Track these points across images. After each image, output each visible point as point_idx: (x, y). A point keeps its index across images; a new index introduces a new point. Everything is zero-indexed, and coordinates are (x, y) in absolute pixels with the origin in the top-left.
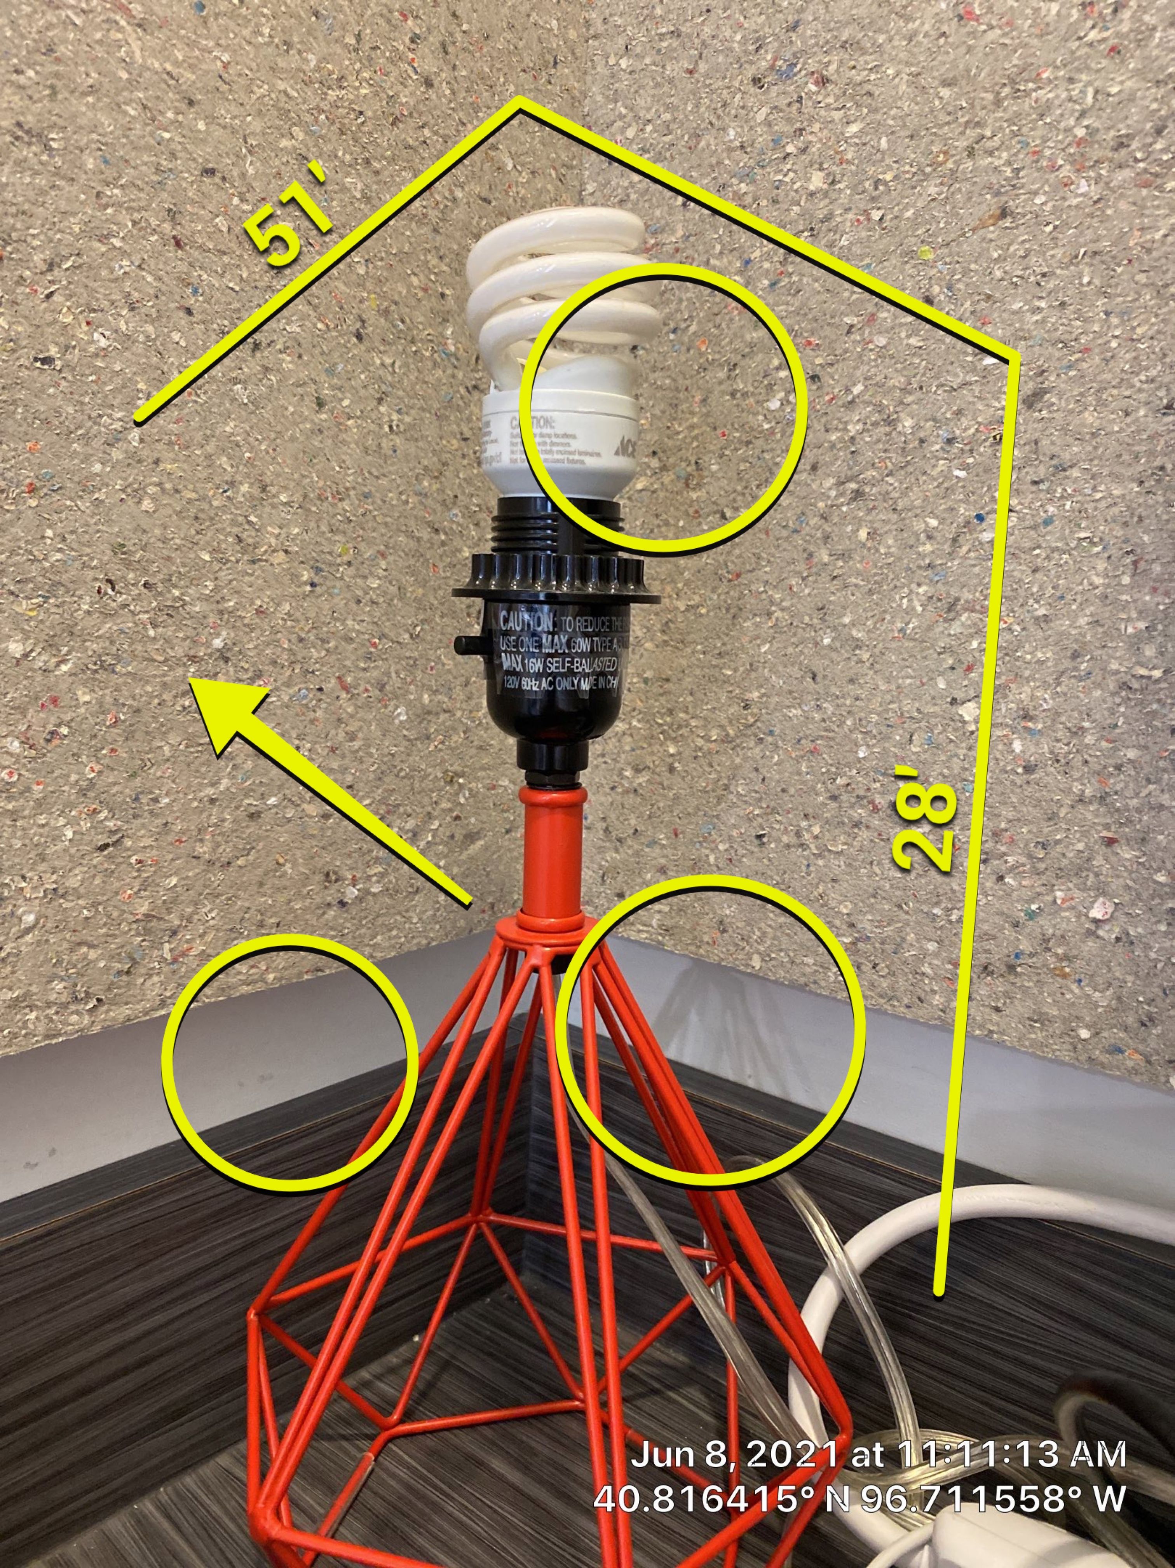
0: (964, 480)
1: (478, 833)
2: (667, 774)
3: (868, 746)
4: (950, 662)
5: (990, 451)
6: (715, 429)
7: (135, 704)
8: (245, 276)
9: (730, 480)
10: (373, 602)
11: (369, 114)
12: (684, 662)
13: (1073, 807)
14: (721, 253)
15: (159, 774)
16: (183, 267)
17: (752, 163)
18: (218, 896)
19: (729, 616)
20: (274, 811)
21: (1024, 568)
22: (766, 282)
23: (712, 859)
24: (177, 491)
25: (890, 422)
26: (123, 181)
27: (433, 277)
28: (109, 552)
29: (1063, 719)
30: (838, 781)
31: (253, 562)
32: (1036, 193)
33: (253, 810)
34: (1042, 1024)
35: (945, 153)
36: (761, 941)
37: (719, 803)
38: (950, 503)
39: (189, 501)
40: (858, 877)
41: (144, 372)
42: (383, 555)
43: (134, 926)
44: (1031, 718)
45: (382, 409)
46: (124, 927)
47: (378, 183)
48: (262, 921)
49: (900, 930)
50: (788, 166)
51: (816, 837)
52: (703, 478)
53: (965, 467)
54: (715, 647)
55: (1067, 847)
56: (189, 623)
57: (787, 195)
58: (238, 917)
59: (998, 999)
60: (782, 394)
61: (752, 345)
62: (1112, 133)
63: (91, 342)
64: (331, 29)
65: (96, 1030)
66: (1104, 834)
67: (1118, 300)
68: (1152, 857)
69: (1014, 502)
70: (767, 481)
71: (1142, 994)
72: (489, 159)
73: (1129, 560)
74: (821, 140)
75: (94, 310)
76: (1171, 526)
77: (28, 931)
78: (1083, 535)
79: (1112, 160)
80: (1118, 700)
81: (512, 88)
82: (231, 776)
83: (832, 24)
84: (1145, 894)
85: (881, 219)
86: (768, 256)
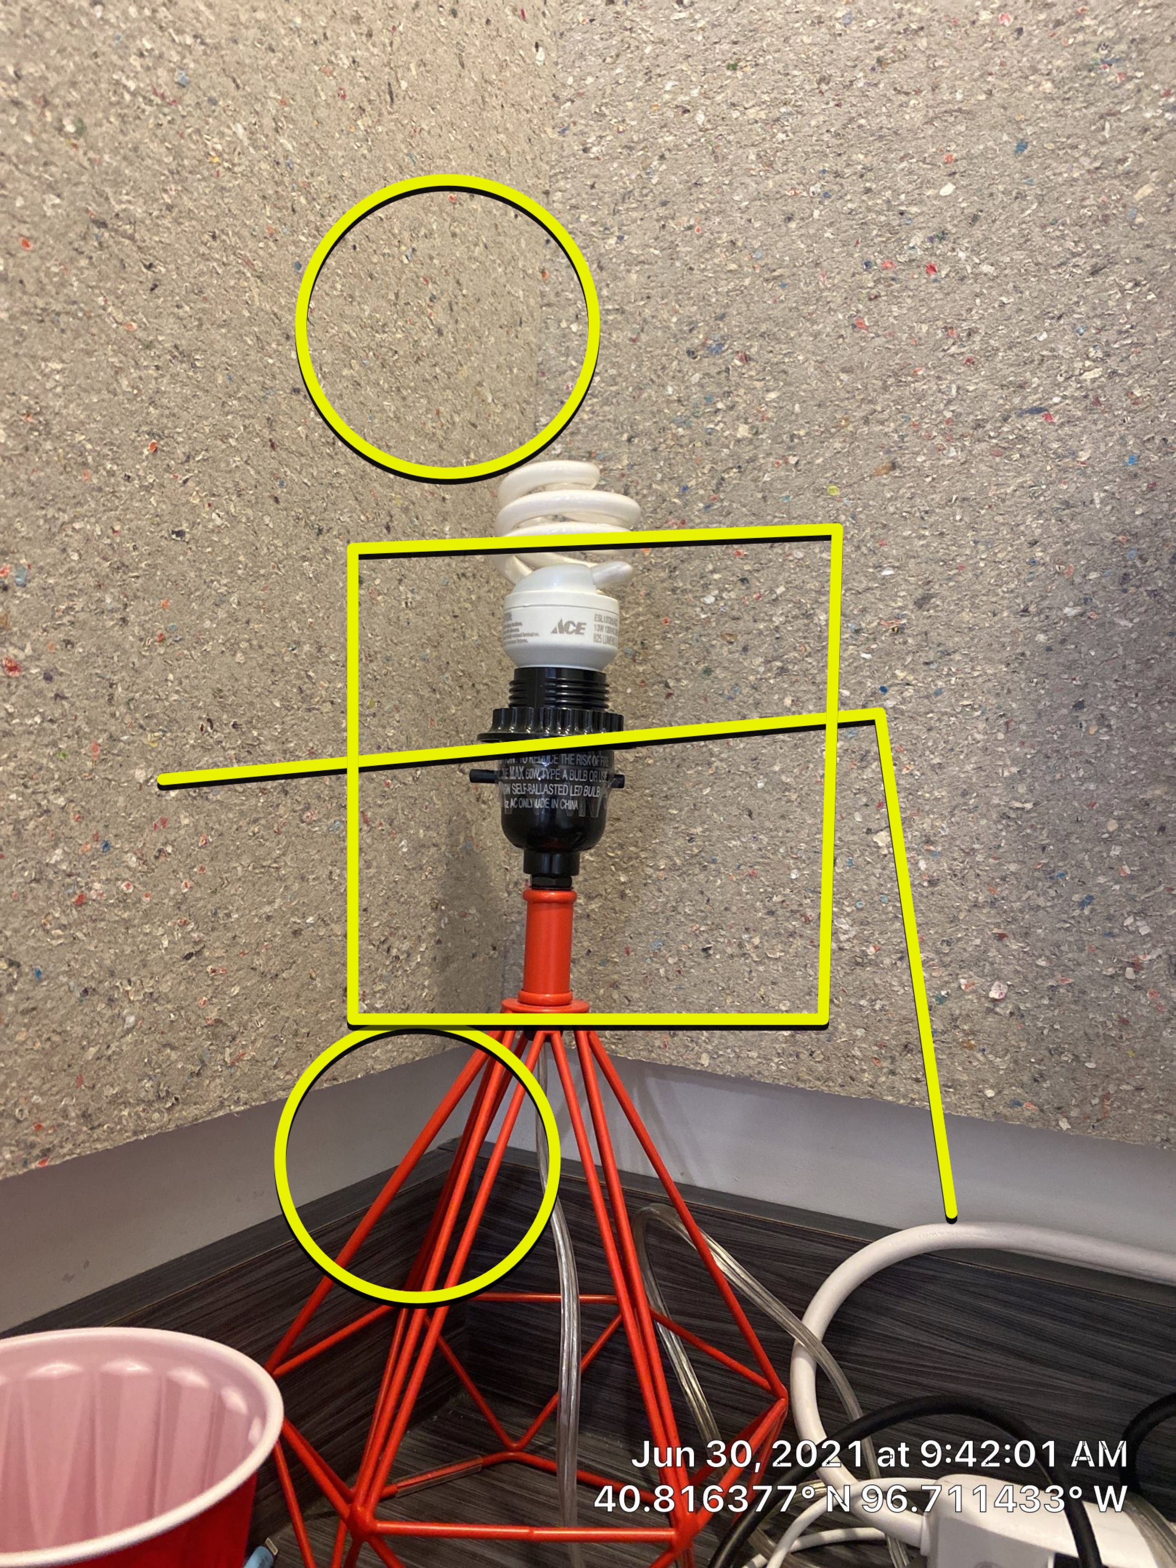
0: (870, 660)
1: (453, 956)
2: (619, 900)
3: (799, 869)
4: (865, 800)
5: (890, 639)
6: (658, 617)
7: (220, 828)
8: (316, 474)
9: (672, 658)
10: (389, 749)
11: (401, 353)
13: (969, 911)
14: (662, 480)
15: (233, 892)
16: (274, 464)
17: (688, 413)
18: (268, 1004)
20: (311, 928)
21: (920, 727)
22: (701, 505)
23: (662, 971)
24: (261, 647)
25: (808, 615)
26: (240, 395)
28: (210, 695)
29: (958, 843)
30: (775, 899)
31: (309, 710)
32: (917, 454)
33: (296, 927)
34: (955, 1089)
35: (846, 420)
36: (709, 1040)
37: (667, 923)
38: (859, 678)
39: (269, 656)
40: (795, 979)
41: (244, 547)
42: (398, 710)
43: (205, 1030)
44: (933, 843)
45: (401, 588)
46: (198, 1031)
47: (405, 406)
48: (296, 1031)
50: (719, 418)
51: (756, 947)
52: (648, 655)
53: (870, 651)
54: (662, 791)
55: (967, 943)
56: (262, 759)
57: (718, 440)
58: (278, 1026)
59: (918, 1072)
60: (716, 592)
61: (689, 553)
62: (971, 417)
63: (211, 520)
64: (380, 288)
65: (172, 1127)
66: (995, 931)
67: (984, 533)
68: (1034, 947)
69: (910, 678)
70: (705, 658)
71: (1034, 1056)
72: (478, 393)
73: (1002, 721)
74: (745, 401)
75: (214, 495)
76: (1032, 696)
77: (129, 1031)
78: (966, 703)
79: (972, 436)
80: (1000, 827)
81: (493, 339)
82: (283, 897)
83: (753, 320)
84: (1031, 976)
85: (797, 463)
86: (702, 485)
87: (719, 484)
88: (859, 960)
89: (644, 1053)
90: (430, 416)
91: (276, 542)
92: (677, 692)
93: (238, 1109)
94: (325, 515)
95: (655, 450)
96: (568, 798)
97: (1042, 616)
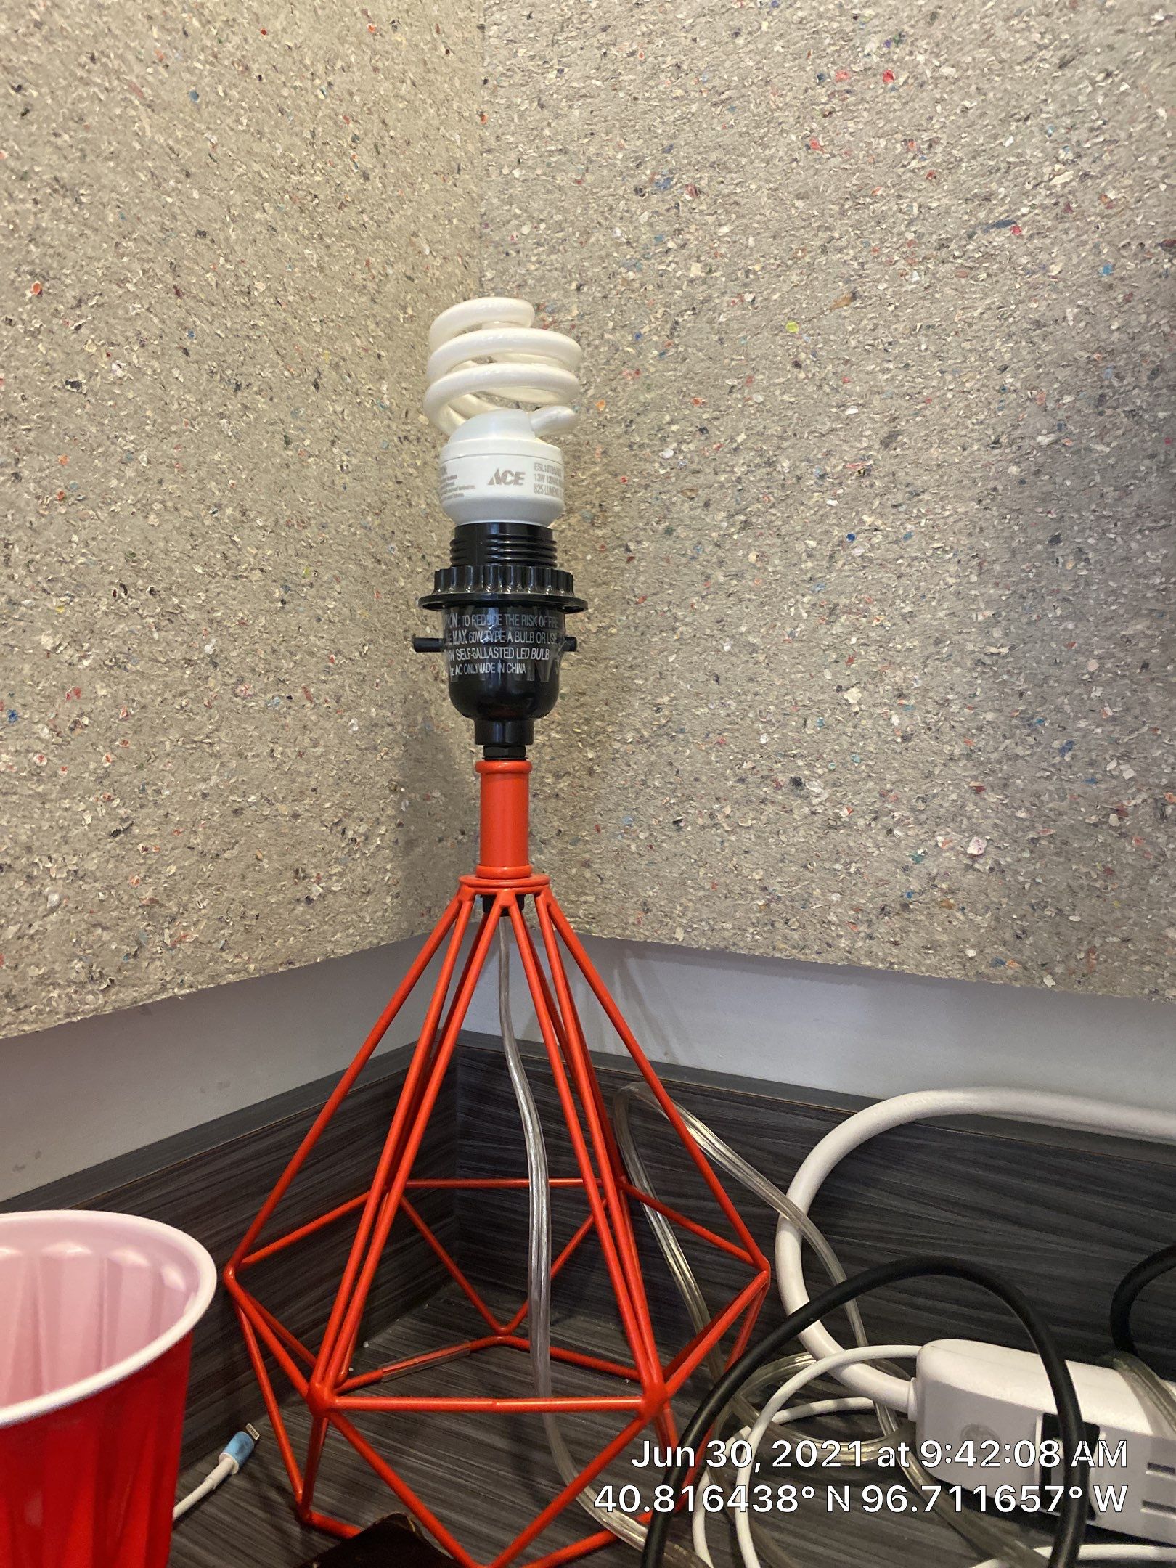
0: (836, 507)
1: (417, 840)
2: (587, 777)
3: (769, 733)
4: (834, 656)
5: (856, 483)
6: (616, 476)
7: (142, 700)
8: (229, 325)
9: (632, 518)
10: (330, 621)
11: (322, 197)
12: (598, 677)
13: (945, 765)
14: (614, 329)
15: (161, 767)
16: (182, 313)
17: (638, 255)
18: (210, 885)
19: (638, 634)
20: (254, 808)
21: (890, 575)
22: (656, 352)
23: (633, 848)
24: (177, 509)
25: (770, 464)
26: (135, 236)
27: (372, 340)
28: (122, 560)
29: (931, 694)
30: (745, 766)
31: (236, 578)
32: (878, 281)
33: (236, 806)
34: (935, 950)
35: (803, 250)
36: (683, 914)
37: (637, 798)
38: (825, 527)
39: (186, 519)
40: (768, 847)
41: (151, 401)
42: (338, 580)
43: (140, 911)
44: (905, 696)
45: (335, 451)
46: (132, 911)
47: (330, 255)
48: (244, 912)
49: (806, 887)
50: (670, 259)
51: (728, 817)
52: (607, 517)
53: (836, 497)
54: (627, 661)
55: (943, 799)
56: (186, 629)
57: (670, 281)
58: (224, 907)
59: (896, 934)
60: (675, 445)
61: (645, 405)
62: (935, 237)
63: (111, 371)
64: (293, 124)
65: (108, 1009)
66: (973, 784)
67: (950, 362)
68: (1012, 798)
69: (879, 523)
70: (665, 517)
71: (1015, 912)
72: (412, 244)
73: (975, 562)
74: (697, 239)
75: (113, 344)
76: (1006, 534)
77: (52, 910)
78: (936, 545)
79: (936, 257)
80: (975, 675)
81: (427, 187)
82: (220, 774)
83: (701, 149)
84: (1010, 829)
85: (753, 301)
86: (656, 331)
87: (673, 329)
88: (832, 823)
89: (619, 931)
90: (358, 267)
91: (188, 397)
92: (638, 556)
93: (182, 992)
94: (244, 369)
95: (605, 297)
96: (514, 661)
97: (1014, 448)
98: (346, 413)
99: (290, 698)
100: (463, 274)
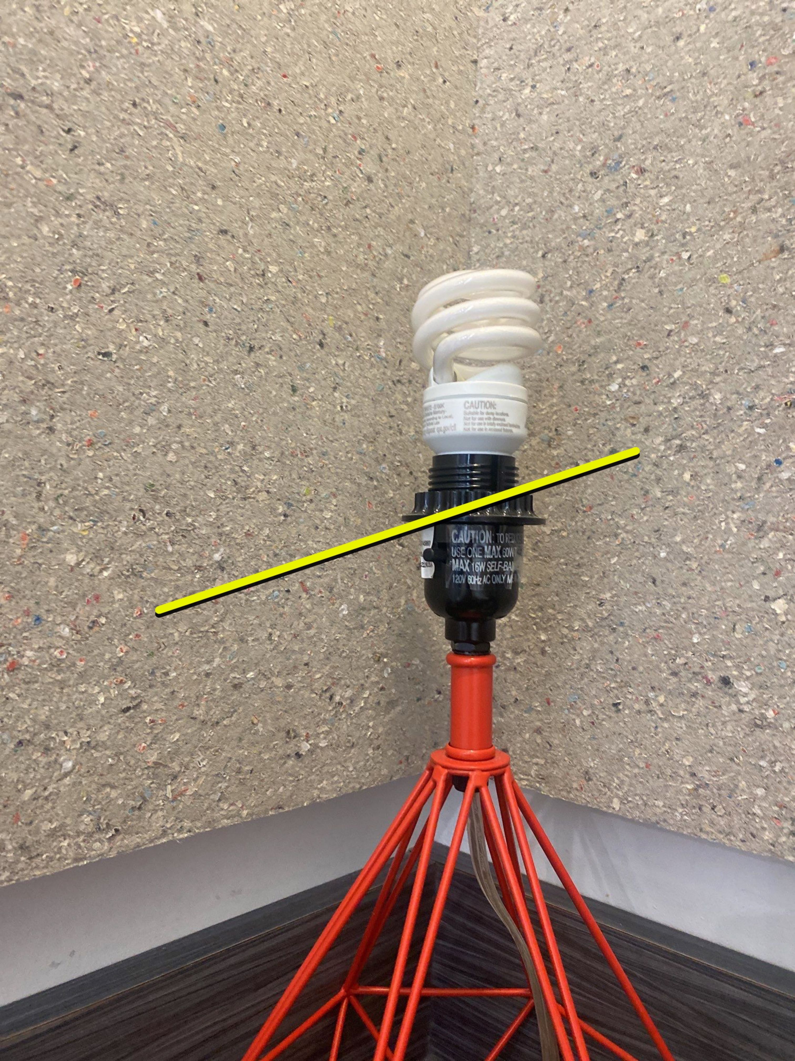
0: (764, 435)
1: (397, 701)
2: (540, 656)
3: (700, 634)
4: (762, 569)
5: (784, 413)
6: (570, 406)
7: (155, 601)
8: (245, 301)
9: (582, 441)
10: (327, 528)
11: (330, 197)
12: (551, 572)
14: (571, 287)
15: (170, 654)
16: (204, 294)
17: (592, 226)
18: (208, 748)
19: (585, 537)
20: (252, 682)
22: (605, 304)
23: (578, 722)
24: (193, 447)
25: (703, 396)
26: (166, 236)
27: (371, 306)
28: (142, 490)
30: (678, 661)
31: (245, 499)
33: (236, 682)
35: (735, 212)
36: (620, 787)
37: (582, 678)
38: (754, 452)
39: (201, 455)
40: (697, 737)
41: (173, 363)
42: (335, 496)
43: (146, 772)
45: (336, 394)
46: (138, 772)
47: (335, 242)
48: (240, 768)
49: (733, 778)
50: (619, 227)
51: (661, 705)
52: (561, 440)
53: (764, 426)
54: (575, 560)
56: (197, 542)
57: (618, 246)
58: (222, 766)
60: (620, 380)
61: (595, 348)
63: (138, 342)
64: (307, 144)
65: (113, 854)
70: (610, 441)
72: (409, 229)
74: (642, 209)
75: (141, 321)
77: (66, 775)
81: (424, 185)
82: (222, 656)
83: (646, 135)
85: (689, 258)
86: (606, 287)
87: (621, 284)
88: (758, 722)
89: (564, 793)
90: (361, 250)
91: (205, 359)
93: (181, 836)
94: (257, 335)
95: (565, 261)
98: (346, 365)
99: (288, 591)
100: (453, 250)
